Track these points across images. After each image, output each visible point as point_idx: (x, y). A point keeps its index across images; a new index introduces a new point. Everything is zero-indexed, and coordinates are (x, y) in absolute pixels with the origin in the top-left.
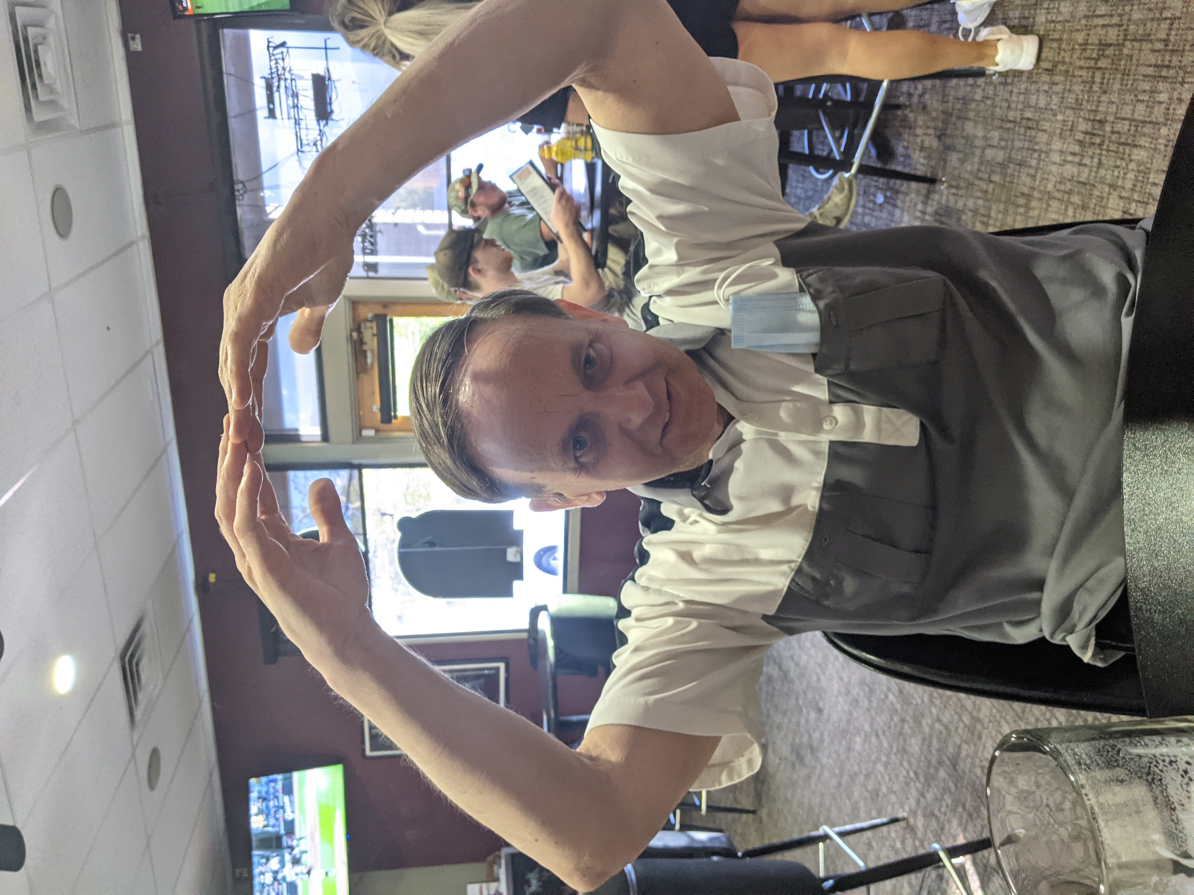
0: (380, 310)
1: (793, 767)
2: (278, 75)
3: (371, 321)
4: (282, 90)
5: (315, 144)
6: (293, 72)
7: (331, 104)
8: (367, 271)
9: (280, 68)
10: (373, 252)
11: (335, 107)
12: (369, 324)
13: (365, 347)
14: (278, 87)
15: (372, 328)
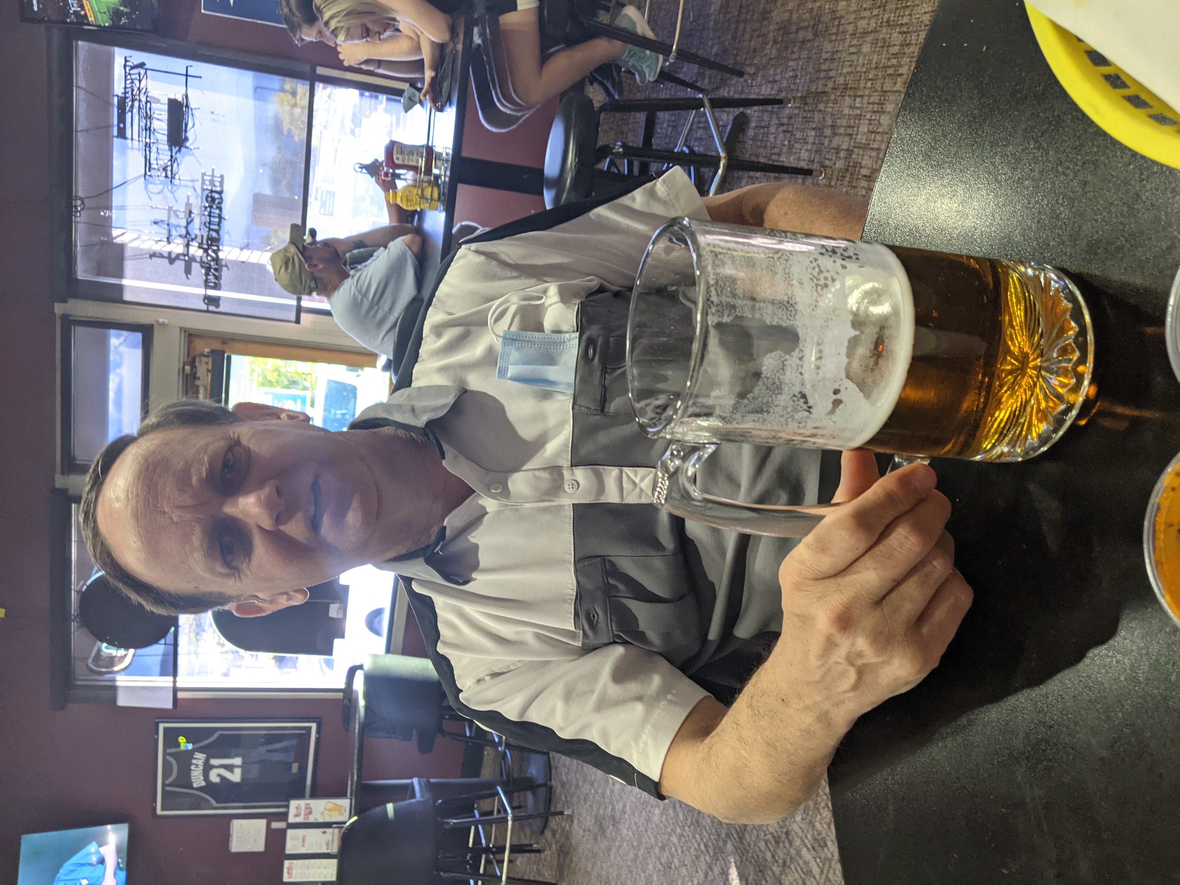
0: (218, 346)
1: (596, 839)
2: (132, 95)
3: (208, 356)
4: (135, 110)
5: (165, 169)
6: (149, 94)
7: (186, 131)
8: (208, 305)
9: (136, 89)
10: (217, 287)
11: (190, 134)
12: (204, 359)
13: (197, 383)
14: (132, 106)
15: (207, 363)
